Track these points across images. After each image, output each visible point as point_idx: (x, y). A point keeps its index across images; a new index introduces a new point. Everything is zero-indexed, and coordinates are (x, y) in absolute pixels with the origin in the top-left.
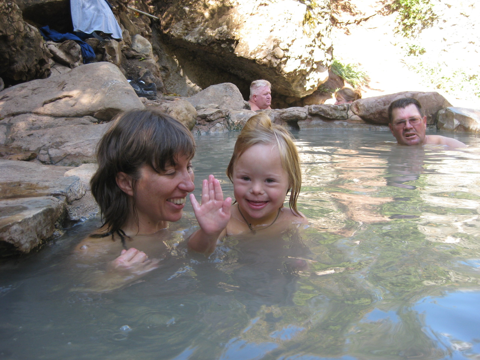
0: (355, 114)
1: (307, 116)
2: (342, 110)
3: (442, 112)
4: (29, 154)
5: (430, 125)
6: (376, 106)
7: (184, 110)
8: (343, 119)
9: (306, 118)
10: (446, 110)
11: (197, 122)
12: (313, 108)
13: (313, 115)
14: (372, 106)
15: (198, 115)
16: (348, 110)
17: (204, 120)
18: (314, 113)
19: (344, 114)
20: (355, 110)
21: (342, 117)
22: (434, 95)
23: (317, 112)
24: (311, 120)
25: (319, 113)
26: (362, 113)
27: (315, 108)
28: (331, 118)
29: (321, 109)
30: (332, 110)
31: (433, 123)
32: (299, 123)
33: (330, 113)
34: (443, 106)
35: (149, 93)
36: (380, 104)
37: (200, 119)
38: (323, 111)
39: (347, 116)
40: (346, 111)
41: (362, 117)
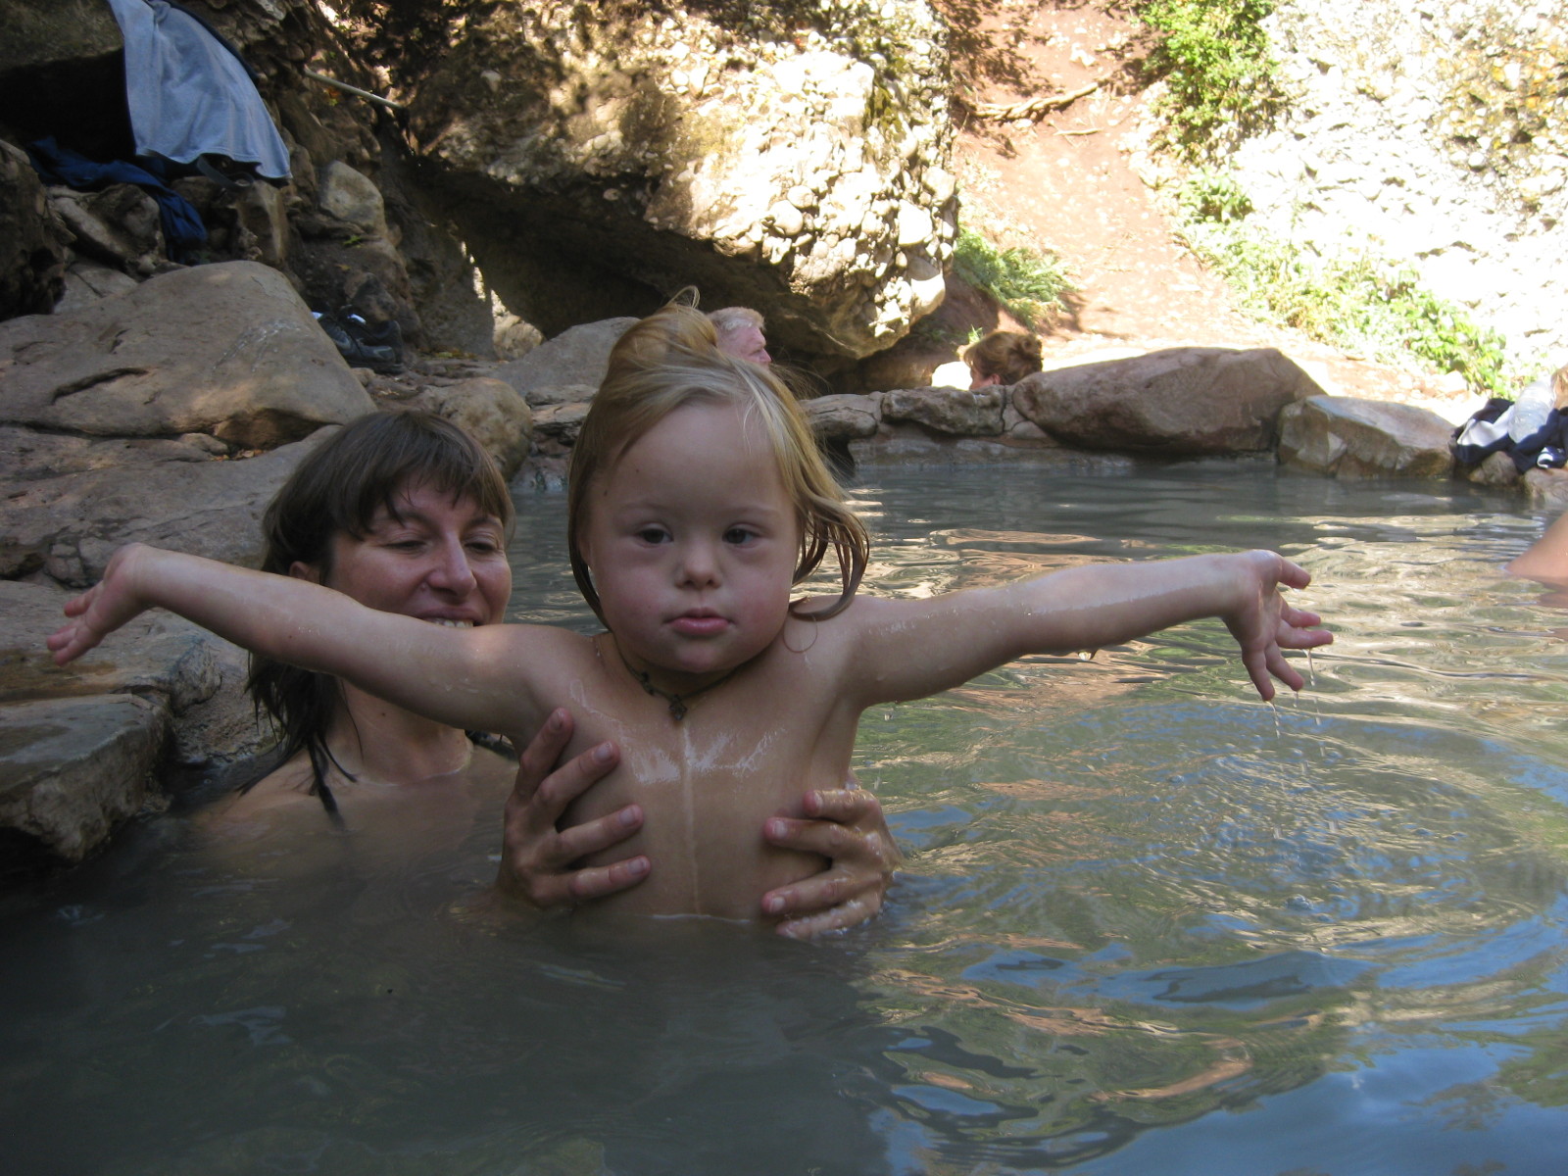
0: (1026, 419)
1: (876, 427)
2: (984, 407)
3: (1293, 411)
4: (19, 558)
5: (1259, 451)
6: (1089, 396)
7: (493, 409)
8: (990, 433)
9: (873, 432)
10: (1305, 406)
11: (534, 445)
12: (897, 401)
13: (896, 423)
14: (1079, 393)
15: (535, 424)
16: (1004, 407)
17: (554, 441)
18: (900, 415)
19: (992, 418)
20: (1025, 405)
21: (987, 427)
22: (1268, 358)
23: (909, 413)
24: (886, 437)
25: (916, 416)
26: (1050, 415)
27: (902, 401)
28: (952, 431)
29: (920, 404)
30: (956, 406)
31: (1265, 445)
32: (852, 447)
33: (950, 415)
34: (1296, 394)
35: (381, 353)
36: (1103, 389)
37: (543, 436)
38: (928, 410)
39: (1001, 424)
40: (999, 410)
41: (1048, 429)
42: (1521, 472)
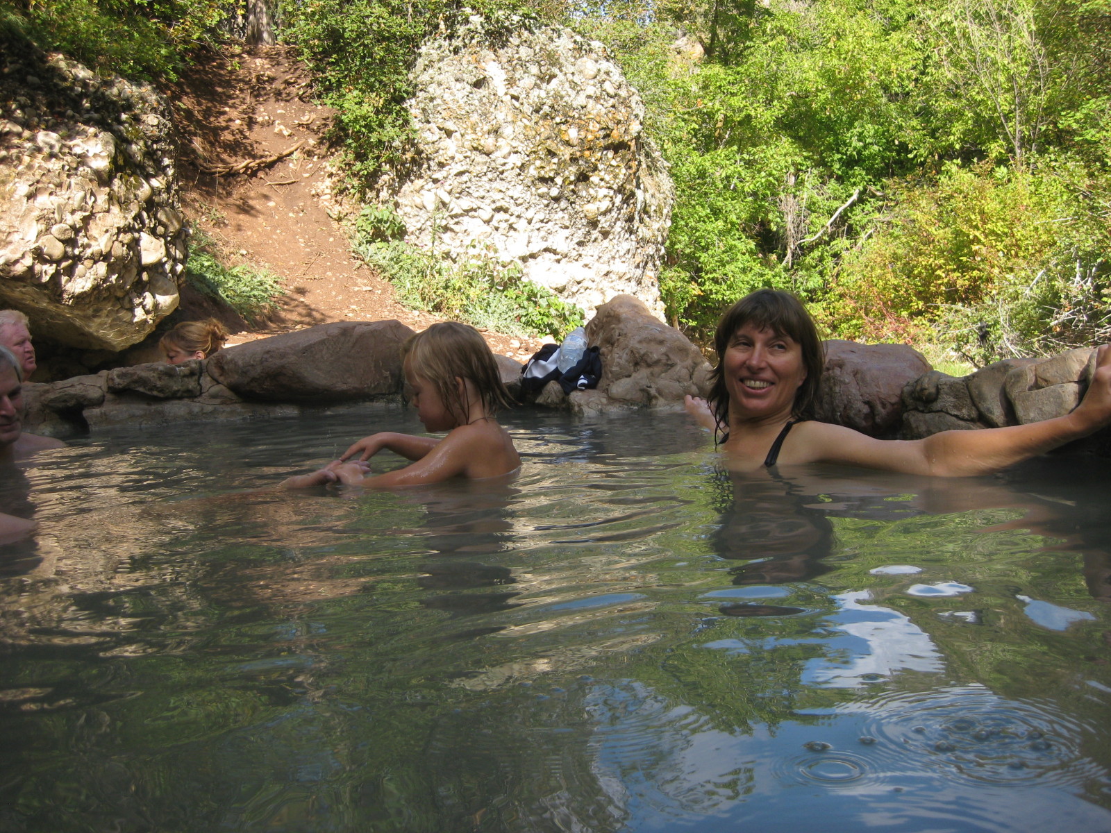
0: (218, 383)
1: (104, 396)
2: (185, 376)
5: (389, 394)
6: (261, 362)
8: (190, 395)
9: (101, 400)
12: (119, 376)
13: (118, 392)
14: (254, 361)
16: (201, 375)
18: (121, 387)
19: (191, 384)
20: (216, 372)
21: (188, 391)
22: (391, 327)
23: (128, 384)
24: (111, 403)
25: (133, 386)
26: (235, 378)
27: (122, 376)
28: (161, 395)
29: (135, 377)
30: (163, 377)
31: (394, 390)
32: (86, 413)
33: (159, 384)
36: (271, 357)
38: (142, 381)
39: (199, 387)
40: (197, 377)
41: (234, 388)
42: (567, 393)
